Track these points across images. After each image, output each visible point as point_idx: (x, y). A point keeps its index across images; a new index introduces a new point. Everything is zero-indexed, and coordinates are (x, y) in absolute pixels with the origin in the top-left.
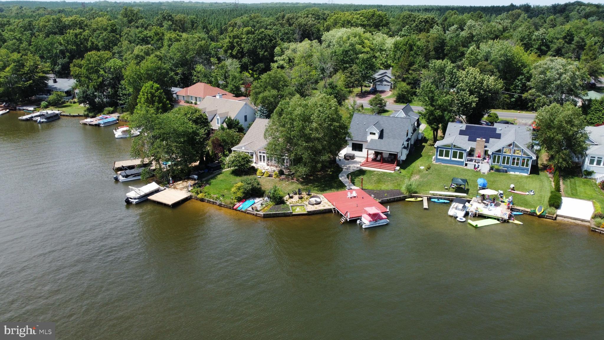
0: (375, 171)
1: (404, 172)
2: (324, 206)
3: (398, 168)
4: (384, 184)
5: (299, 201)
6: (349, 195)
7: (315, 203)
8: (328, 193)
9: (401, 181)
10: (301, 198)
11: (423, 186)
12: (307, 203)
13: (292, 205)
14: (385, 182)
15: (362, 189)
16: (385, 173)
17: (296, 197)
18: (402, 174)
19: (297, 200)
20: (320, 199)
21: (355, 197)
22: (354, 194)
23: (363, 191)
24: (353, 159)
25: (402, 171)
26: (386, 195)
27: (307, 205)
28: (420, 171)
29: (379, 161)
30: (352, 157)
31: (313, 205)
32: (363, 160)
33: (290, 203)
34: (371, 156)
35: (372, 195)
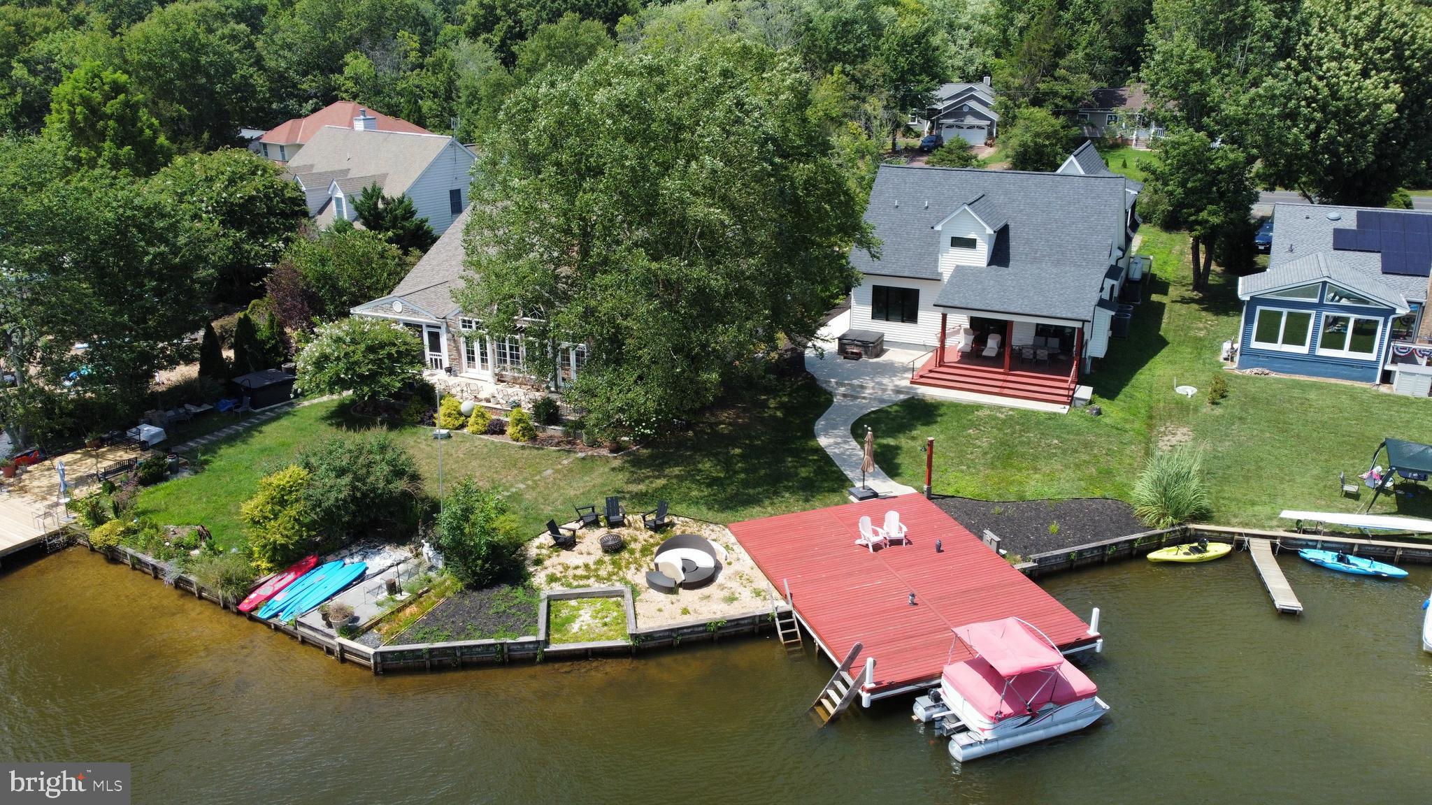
0: (979, 407)
1: (1113, 411)
2: (731, 599)
3: (1085, 392)
4: (1036, 470)
5: (600, 562)
6: (868, 534)
7: (681, 577)
8: (759, 517)
9: (1109, 453)
10: (615, 548)
11: (1225, 479)
12: (640, 579)
13: (558, 589)
14: (1035, 458)
15: (931, 497)
16: (1026, 414)
17: (592, 540)
18: (1107, 421)
19: (591, 560)
20: (712, 552)
21: (896, 542)
22: (893, 526)
23: (932, 506)
24: (878, 356)
25: (1102, 404)
26: (1054, 527)
27: (635, 592)
28: (1183, 409)
29: (996, 361)
30: (875, 346)
31: (671, 590)
32: (922, 360)
33: (552, 579)
34: (959, 342)
35: (989, 535)
